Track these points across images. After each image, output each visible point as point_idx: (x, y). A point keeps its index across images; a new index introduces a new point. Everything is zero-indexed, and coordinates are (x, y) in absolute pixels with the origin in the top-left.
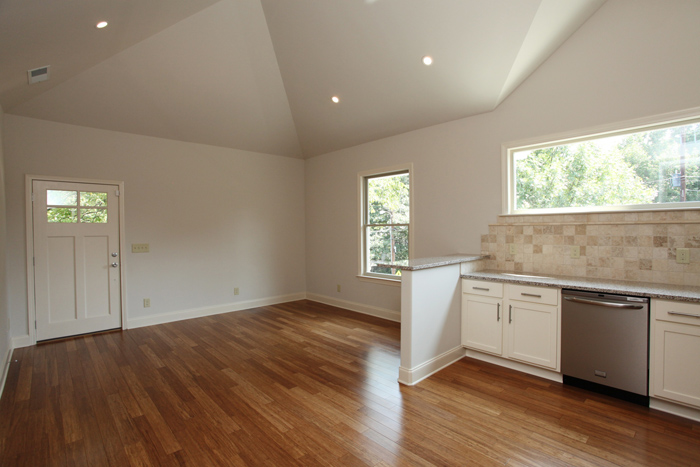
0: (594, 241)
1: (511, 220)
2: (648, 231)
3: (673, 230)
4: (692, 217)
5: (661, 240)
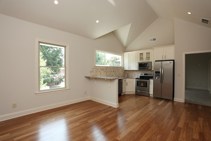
0: (108, 72)
1: (96, 67)
2: (112, 70)
3: (115, 70)
4: (116, 68)
5: (114, 71)
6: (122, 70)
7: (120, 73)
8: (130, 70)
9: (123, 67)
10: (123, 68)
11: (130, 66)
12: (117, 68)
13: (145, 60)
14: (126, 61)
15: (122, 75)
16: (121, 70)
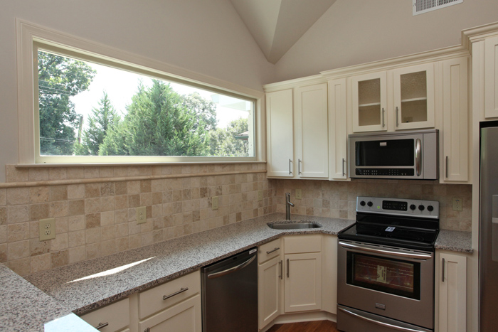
0: (158, 199)
1: (42, 175)
2: (196, 184)
3: (211, 180)
4: (218, 170)
5: (204, 192)
6: (255, 179)
7: (245, 197)
8: (298, 177)
9: (261, 160)
10: (260, 169)
11: (299, 156)
12: (227, 170)
13: (391, 125)
14: (279, 130)
15: (255, 206)
16: (250, 177)
